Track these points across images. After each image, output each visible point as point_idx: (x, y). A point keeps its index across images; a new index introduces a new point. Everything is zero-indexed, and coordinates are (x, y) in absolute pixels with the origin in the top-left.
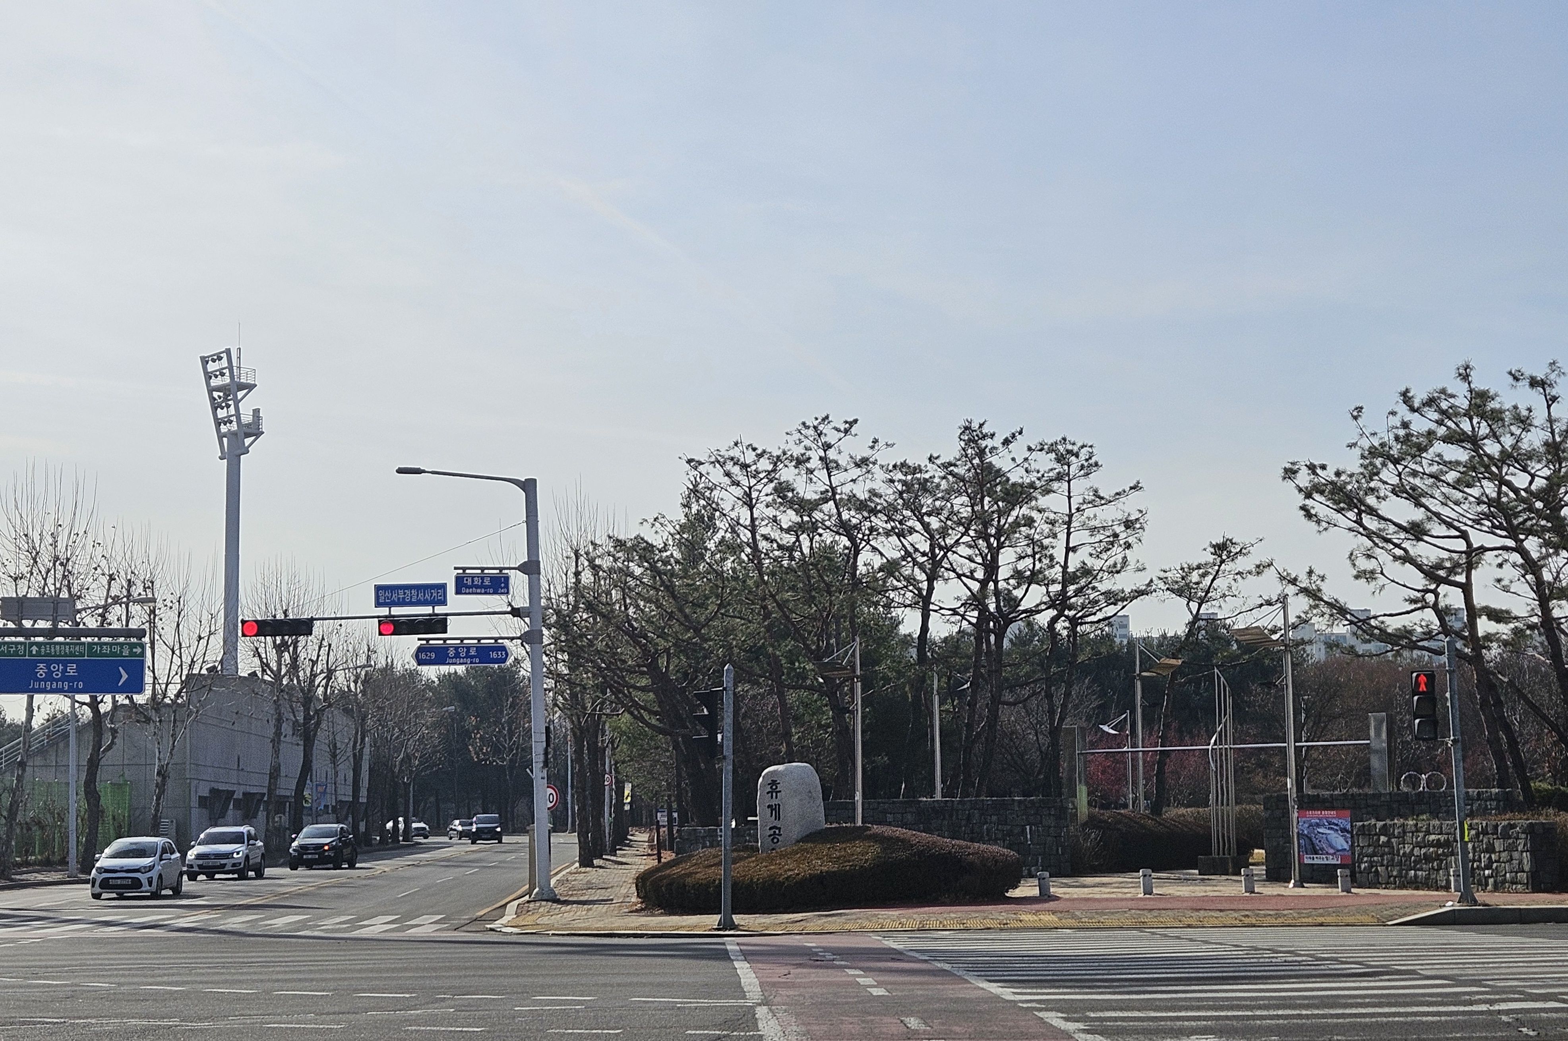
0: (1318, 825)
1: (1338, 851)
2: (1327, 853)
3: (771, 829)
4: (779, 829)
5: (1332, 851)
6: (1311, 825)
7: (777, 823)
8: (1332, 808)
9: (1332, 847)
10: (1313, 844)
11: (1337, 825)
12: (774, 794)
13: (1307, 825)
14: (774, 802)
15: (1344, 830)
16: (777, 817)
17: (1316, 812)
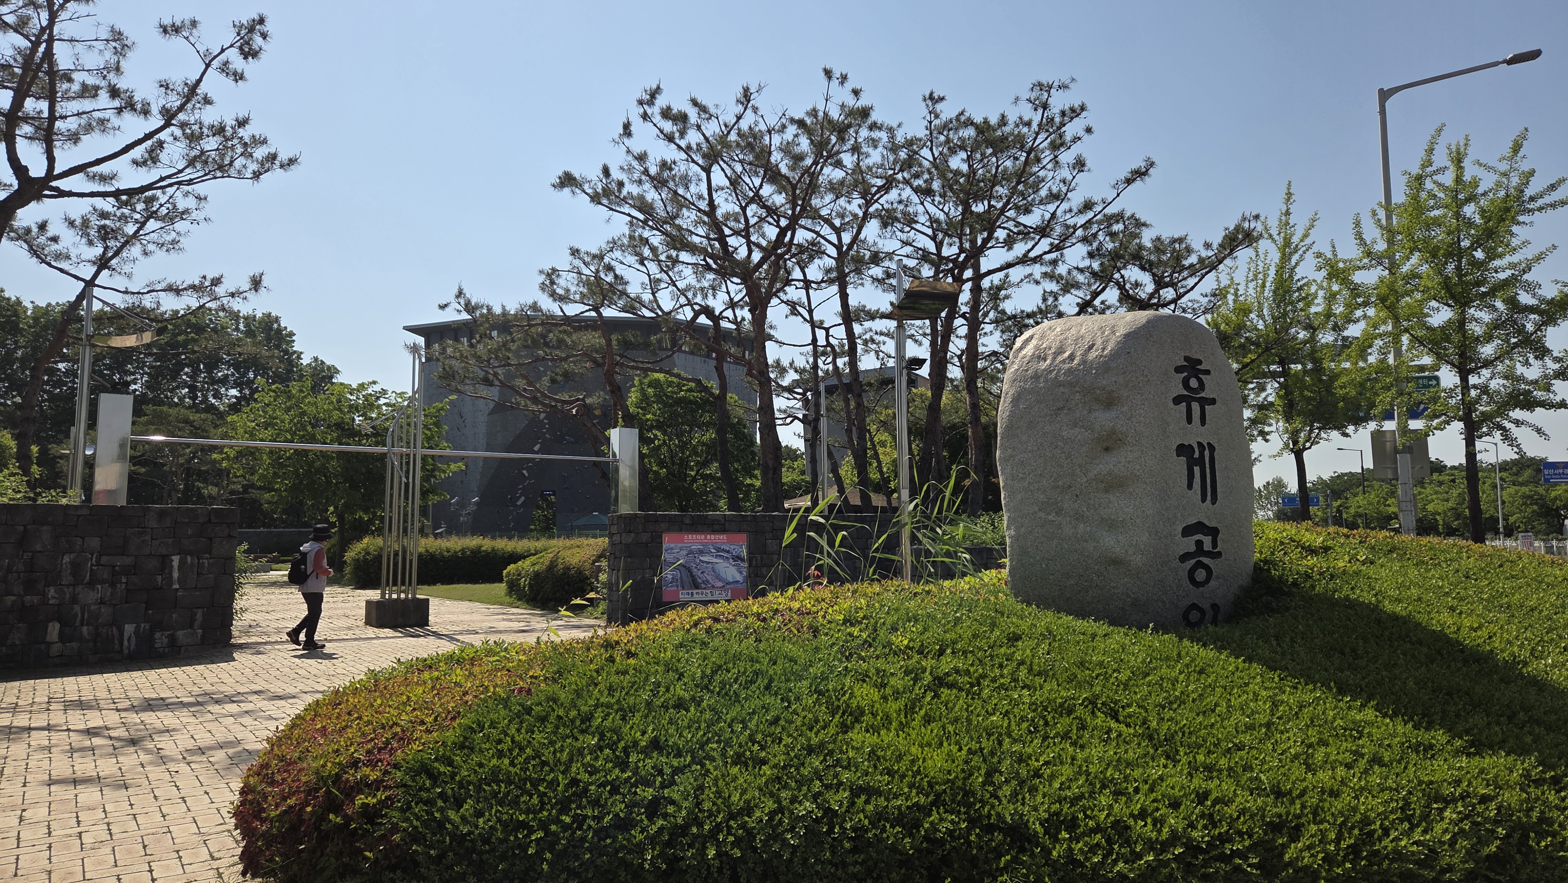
0: (701, 552)
1: (728, 583)
2: (713, 587)
3: (1188, 531)
4: (1214, 532)
5: (720, 584)
6: (691, 552)
7: (1205, 513)
8: (724, 531)
9: (718, 577)
10: (692, 576)
11: (728, 552)
12: (1195, 406)
13: (684, 552)
14: (1195, 435)
15: (738, 558)
16: (1210, 492)
17: (698, 537)
